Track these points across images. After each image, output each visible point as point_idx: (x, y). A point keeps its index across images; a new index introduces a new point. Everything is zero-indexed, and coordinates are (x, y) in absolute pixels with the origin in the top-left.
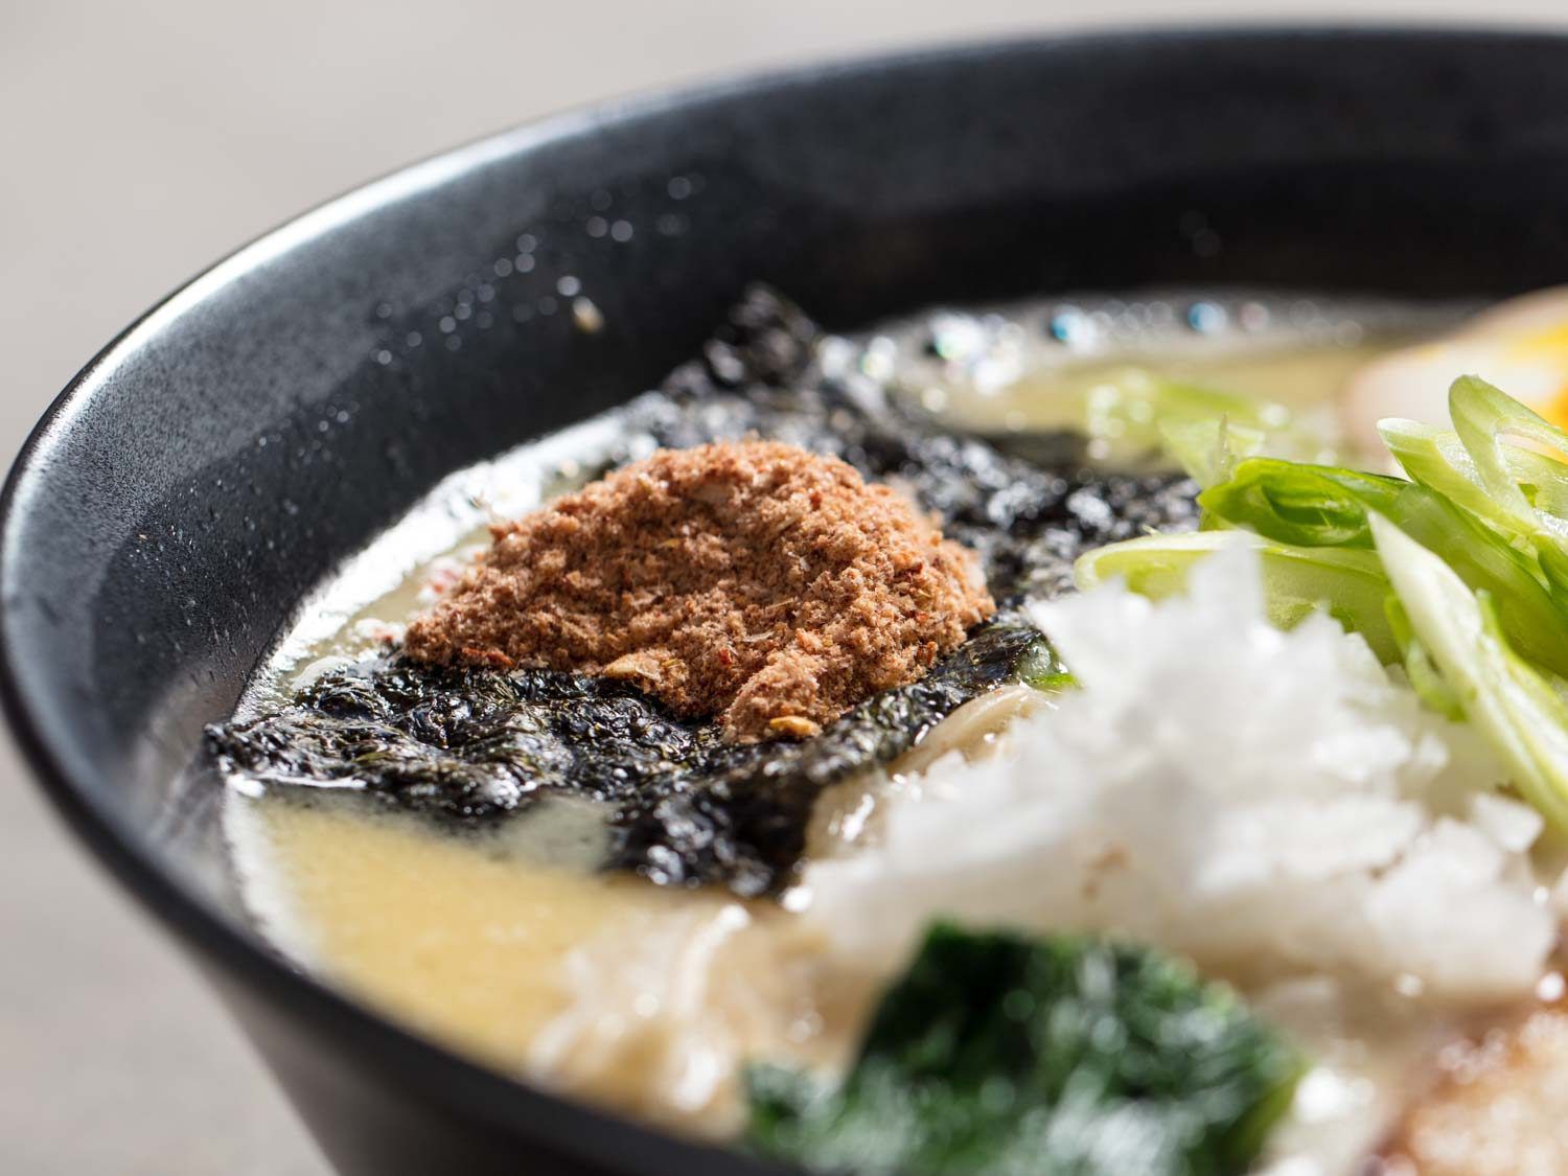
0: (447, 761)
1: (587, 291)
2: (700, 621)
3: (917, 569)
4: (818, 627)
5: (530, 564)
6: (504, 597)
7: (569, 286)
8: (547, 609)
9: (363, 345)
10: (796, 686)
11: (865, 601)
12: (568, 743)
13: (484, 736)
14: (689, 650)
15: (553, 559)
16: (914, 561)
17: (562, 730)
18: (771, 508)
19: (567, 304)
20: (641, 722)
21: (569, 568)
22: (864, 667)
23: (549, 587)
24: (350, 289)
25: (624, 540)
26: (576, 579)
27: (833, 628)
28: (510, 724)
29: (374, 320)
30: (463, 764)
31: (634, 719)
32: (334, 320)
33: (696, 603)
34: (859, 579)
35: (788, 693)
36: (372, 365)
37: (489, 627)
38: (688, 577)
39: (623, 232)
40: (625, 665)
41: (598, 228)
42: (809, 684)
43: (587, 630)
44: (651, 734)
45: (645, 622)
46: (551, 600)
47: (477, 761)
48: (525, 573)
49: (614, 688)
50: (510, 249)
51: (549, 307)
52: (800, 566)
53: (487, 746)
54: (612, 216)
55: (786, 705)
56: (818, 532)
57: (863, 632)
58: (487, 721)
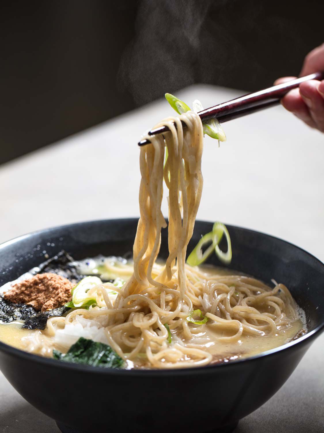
0: (5, 315)
1: (47, 253)
2: (40, 297)
3: (69, 290)
4: (54, 298)
5: (20, 289)
6: (17, 293)
7: (44, 252)
8: (22, 295)
9: (14, 259)
10: (50, 305)
11: (60, 295)
12: (21, 314)
13: (10, 312)
14: (38, 302)
15: (23, 289)
16: (69, 289)
17: (21, 311)
18: (50, 282)
19: (44, 254)
20: (32, 311)
21: (26, 290)
22: (60, 304)
23: (22, 292)
24: (13, 252)
25: (33, 286)
26: (26, 292)
27: (56, 298)
28: (14, 311)
29: (16, 256)
30: (7, 316)
31: (31, 311)
32: (10, 256)
33: (40, 295)
34: (60, 292)
35: (49, 306)
36: (15, 262)
37: (14, 298)
38: (39, 291)
39: (53, 245)
40: (31, 303)
41: (49, 244)
42: (52, 305)
43: (27, 298)
44: (32, 313)
45: (33, 297)
46: (23, 294)
47: (9, 316)
48: (20, 290)
49: (29, 306)
50: (36, 247)
51: (41, 255)
52: (51, 290)
53: (11, 314)
54: (51, 243)
55: (48, 307)
56: (54, 285)
57: (59, 299)
58: (11, 310)
